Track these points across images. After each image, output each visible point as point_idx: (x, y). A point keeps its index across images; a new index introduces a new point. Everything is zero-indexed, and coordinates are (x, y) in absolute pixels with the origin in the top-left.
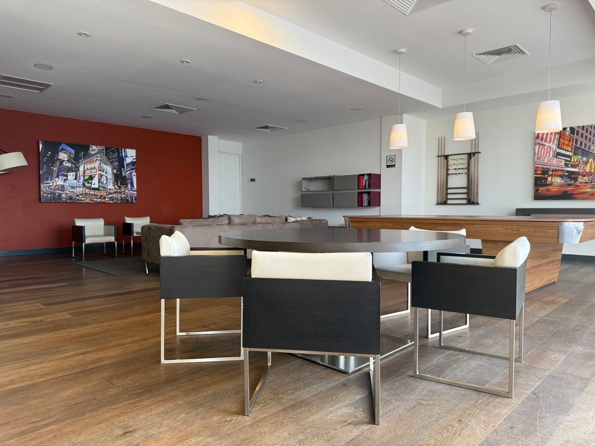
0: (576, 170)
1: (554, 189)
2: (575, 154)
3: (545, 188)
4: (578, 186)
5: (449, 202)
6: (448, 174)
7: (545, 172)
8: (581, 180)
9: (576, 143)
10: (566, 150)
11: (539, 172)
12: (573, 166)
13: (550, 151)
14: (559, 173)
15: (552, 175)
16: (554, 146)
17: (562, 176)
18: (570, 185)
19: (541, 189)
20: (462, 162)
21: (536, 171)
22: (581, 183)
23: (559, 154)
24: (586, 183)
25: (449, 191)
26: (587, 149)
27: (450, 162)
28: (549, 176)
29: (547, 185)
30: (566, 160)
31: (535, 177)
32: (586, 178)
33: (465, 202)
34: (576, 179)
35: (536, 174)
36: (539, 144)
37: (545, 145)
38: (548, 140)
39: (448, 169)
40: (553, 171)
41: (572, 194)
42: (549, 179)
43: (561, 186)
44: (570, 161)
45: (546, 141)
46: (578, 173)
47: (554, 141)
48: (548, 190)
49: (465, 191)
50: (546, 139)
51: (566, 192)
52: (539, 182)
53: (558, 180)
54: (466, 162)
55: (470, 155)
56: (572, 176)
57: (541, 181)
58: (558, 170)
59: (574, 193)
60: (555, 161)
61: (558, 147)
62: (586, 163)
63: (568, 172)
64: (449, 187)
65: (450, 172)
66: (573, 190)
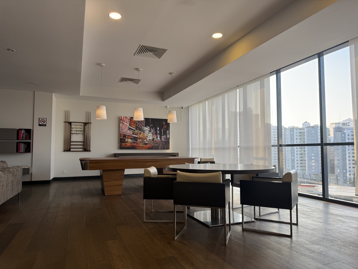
0: (137, 136)
1: (128, 144)
2: (136, 129)
3: (125, 144)
4: (138, 143)
5: (72, 150)
6: (71, 133)
7: (125, 136)
8: (139, 141)
9: (137, 125)
10: (133, 127)
11: (122, 136)
12: (136, 135)
13: (126, 127)
14: (130, 137)
15: (127, 138)
16: (128, 125)
17: (131, 139)
18: (134, 143)
19: (123, 144)
20: (80, 127)
21: (120, 135)
22: (139, 142)
23: (130, 128)
24: (140, 142)
25: (72, 143)
26: (141, 128)
27: (72, 126)
28: (126, 138)
29: (125, 142)
30: (133, 132)
31: (120, 138)
32: (140, 140)
33: (81, 150)
34: (137, 140)
35: (121, 137)
36: (122, 123)
37: (124, 124)
38: (126, 121)
39: (71, 131)
40: (128, 136)
41: (135, 147)
42: (126, 139)
43: (131, 143)
44: (134, 132)
45: (125, 122)
46: (137, 138)
47: (128, 122)
48: (126, 145)
49: (82, 143)
50: (125, 121)
51: (133, 146)
52: (122, 141)
53: (130, 140)
54: (82, 127)
55: (85, 124)
56: (135, 139)
57: (123, 141)
58: (130, 136)
59: (136, 146)
60: (129, 132)
61: (130, 126)
62: (140, 134)
63: (134, 137)
64: (71, 141)
65: (72, 132)
66: (136, 145)
